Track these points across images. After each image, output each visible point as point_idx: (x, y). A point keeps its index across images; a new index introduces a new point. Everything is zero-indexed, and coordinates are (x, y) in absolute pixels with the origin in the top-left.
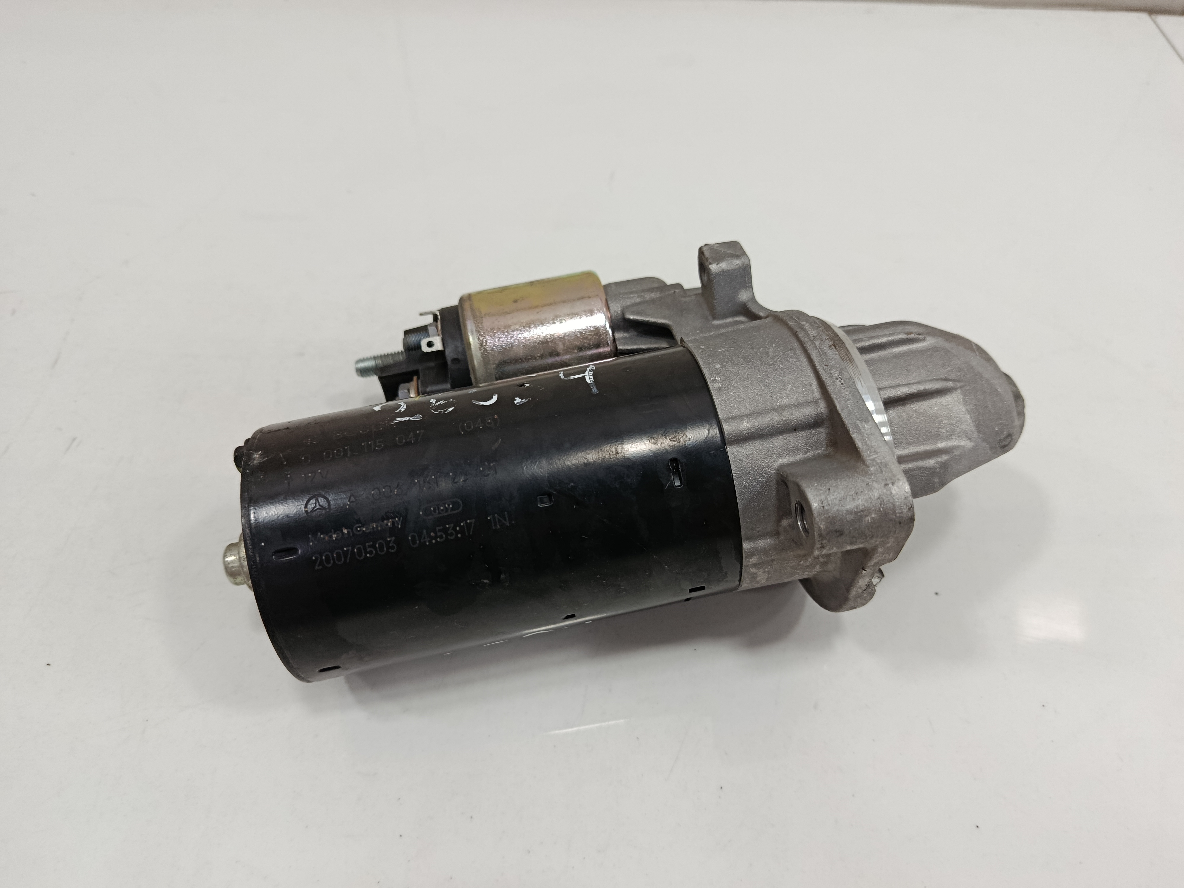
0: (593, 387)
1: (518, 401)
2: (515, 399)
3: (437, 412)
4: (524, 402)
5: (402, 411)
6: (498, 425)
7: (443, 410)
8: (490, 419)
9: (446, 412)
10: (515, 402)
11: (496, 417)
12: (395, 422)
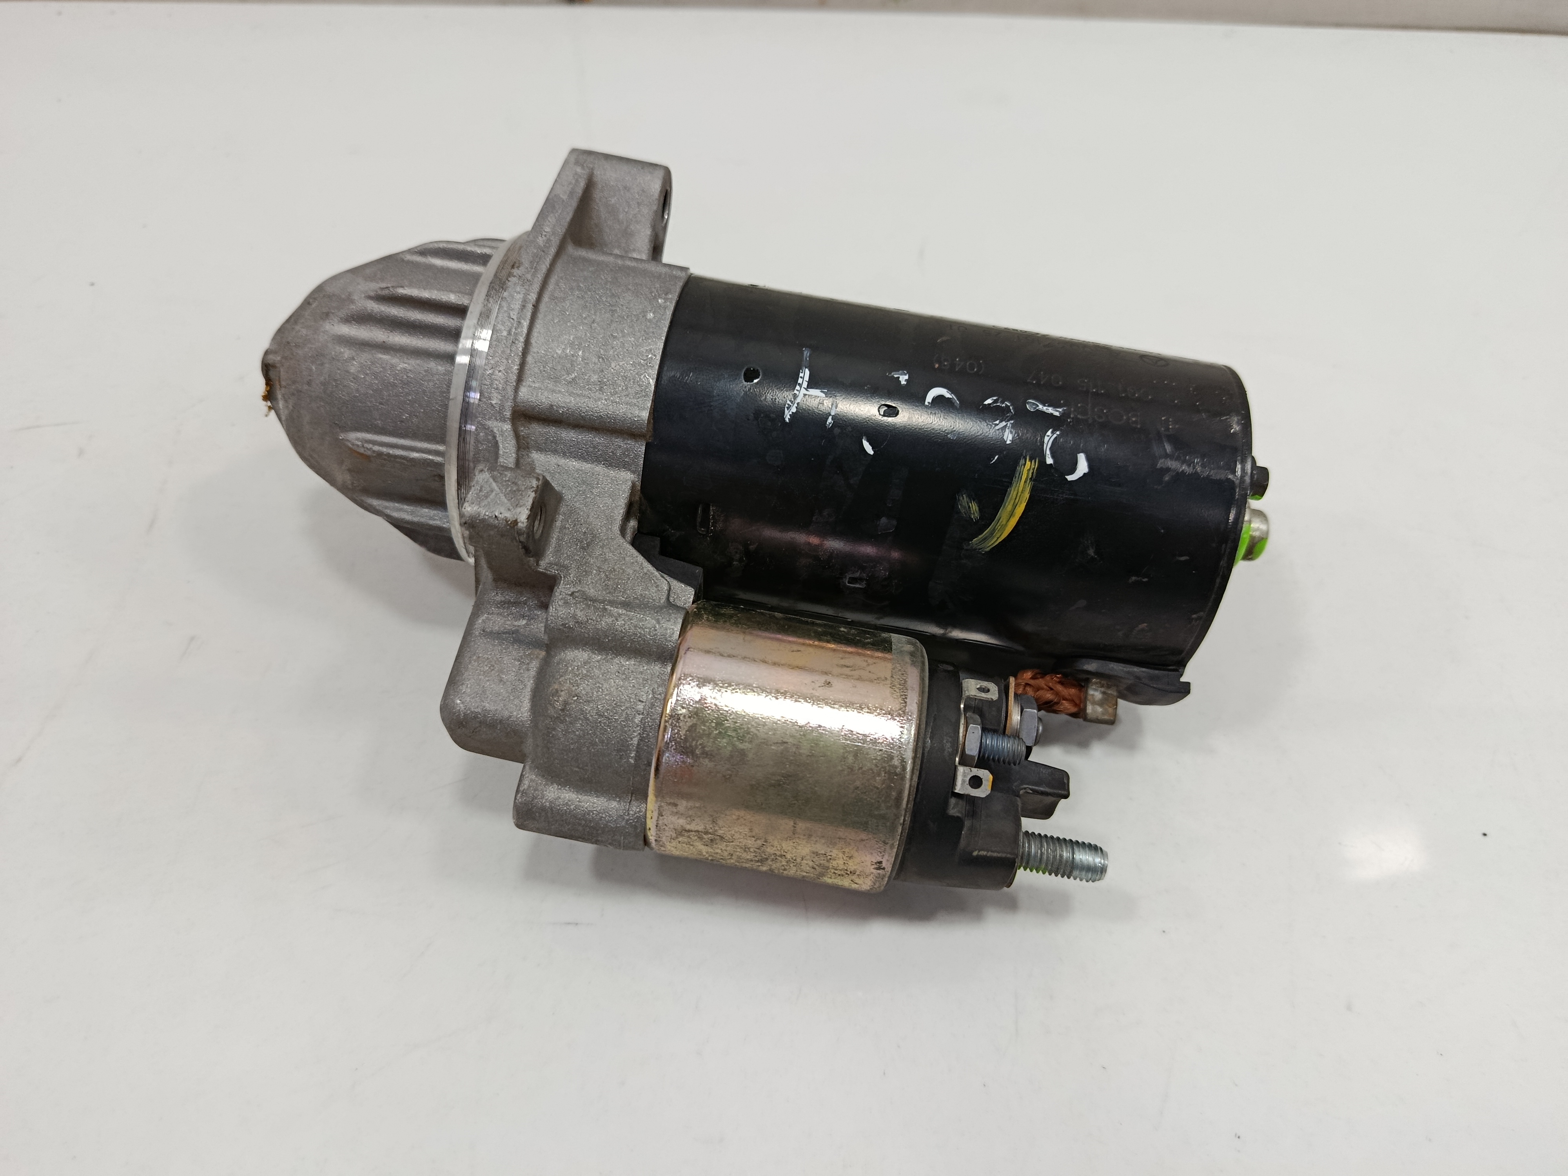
0: (806, 359)
1: (903, 378)
2: (905, 383)
3: (1006, 404)
4: (897, 373)
5: (1051, 430)
6: (937, 355)
7: (999, 404)
8: (945, 365)
9: (995, 398)
10: (907, 377)
11: (937, 366)
12: (1060, 410)
